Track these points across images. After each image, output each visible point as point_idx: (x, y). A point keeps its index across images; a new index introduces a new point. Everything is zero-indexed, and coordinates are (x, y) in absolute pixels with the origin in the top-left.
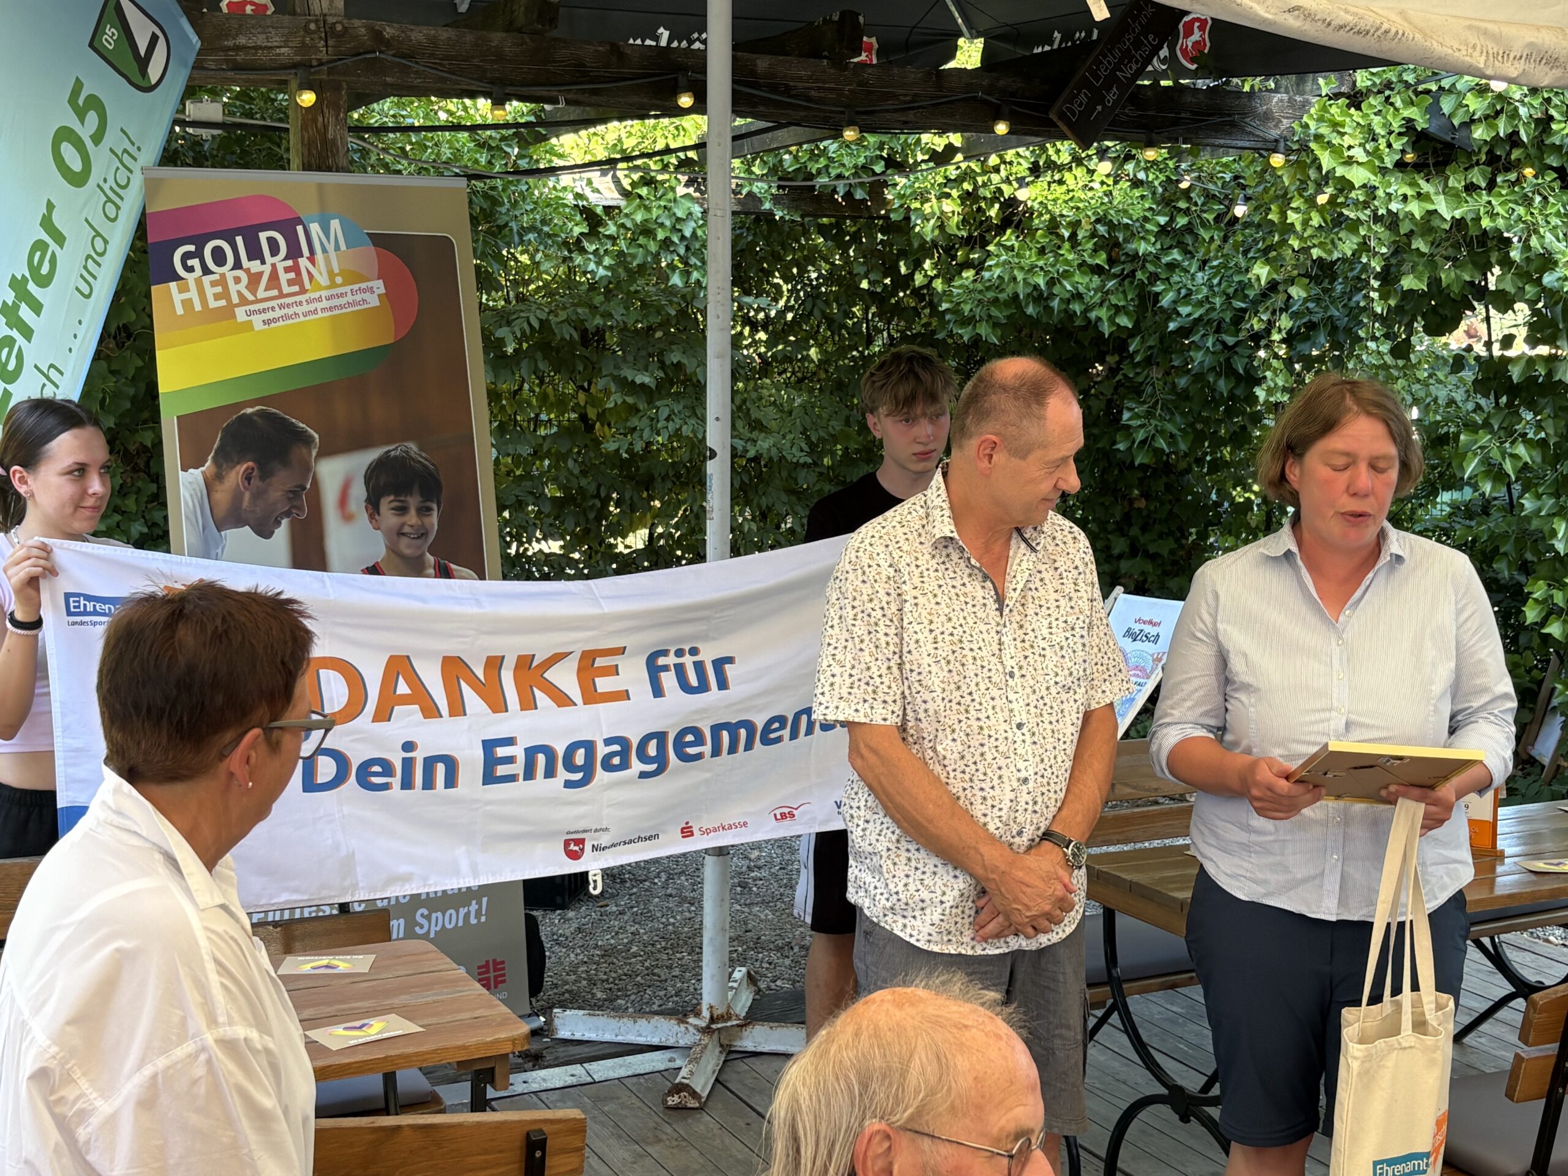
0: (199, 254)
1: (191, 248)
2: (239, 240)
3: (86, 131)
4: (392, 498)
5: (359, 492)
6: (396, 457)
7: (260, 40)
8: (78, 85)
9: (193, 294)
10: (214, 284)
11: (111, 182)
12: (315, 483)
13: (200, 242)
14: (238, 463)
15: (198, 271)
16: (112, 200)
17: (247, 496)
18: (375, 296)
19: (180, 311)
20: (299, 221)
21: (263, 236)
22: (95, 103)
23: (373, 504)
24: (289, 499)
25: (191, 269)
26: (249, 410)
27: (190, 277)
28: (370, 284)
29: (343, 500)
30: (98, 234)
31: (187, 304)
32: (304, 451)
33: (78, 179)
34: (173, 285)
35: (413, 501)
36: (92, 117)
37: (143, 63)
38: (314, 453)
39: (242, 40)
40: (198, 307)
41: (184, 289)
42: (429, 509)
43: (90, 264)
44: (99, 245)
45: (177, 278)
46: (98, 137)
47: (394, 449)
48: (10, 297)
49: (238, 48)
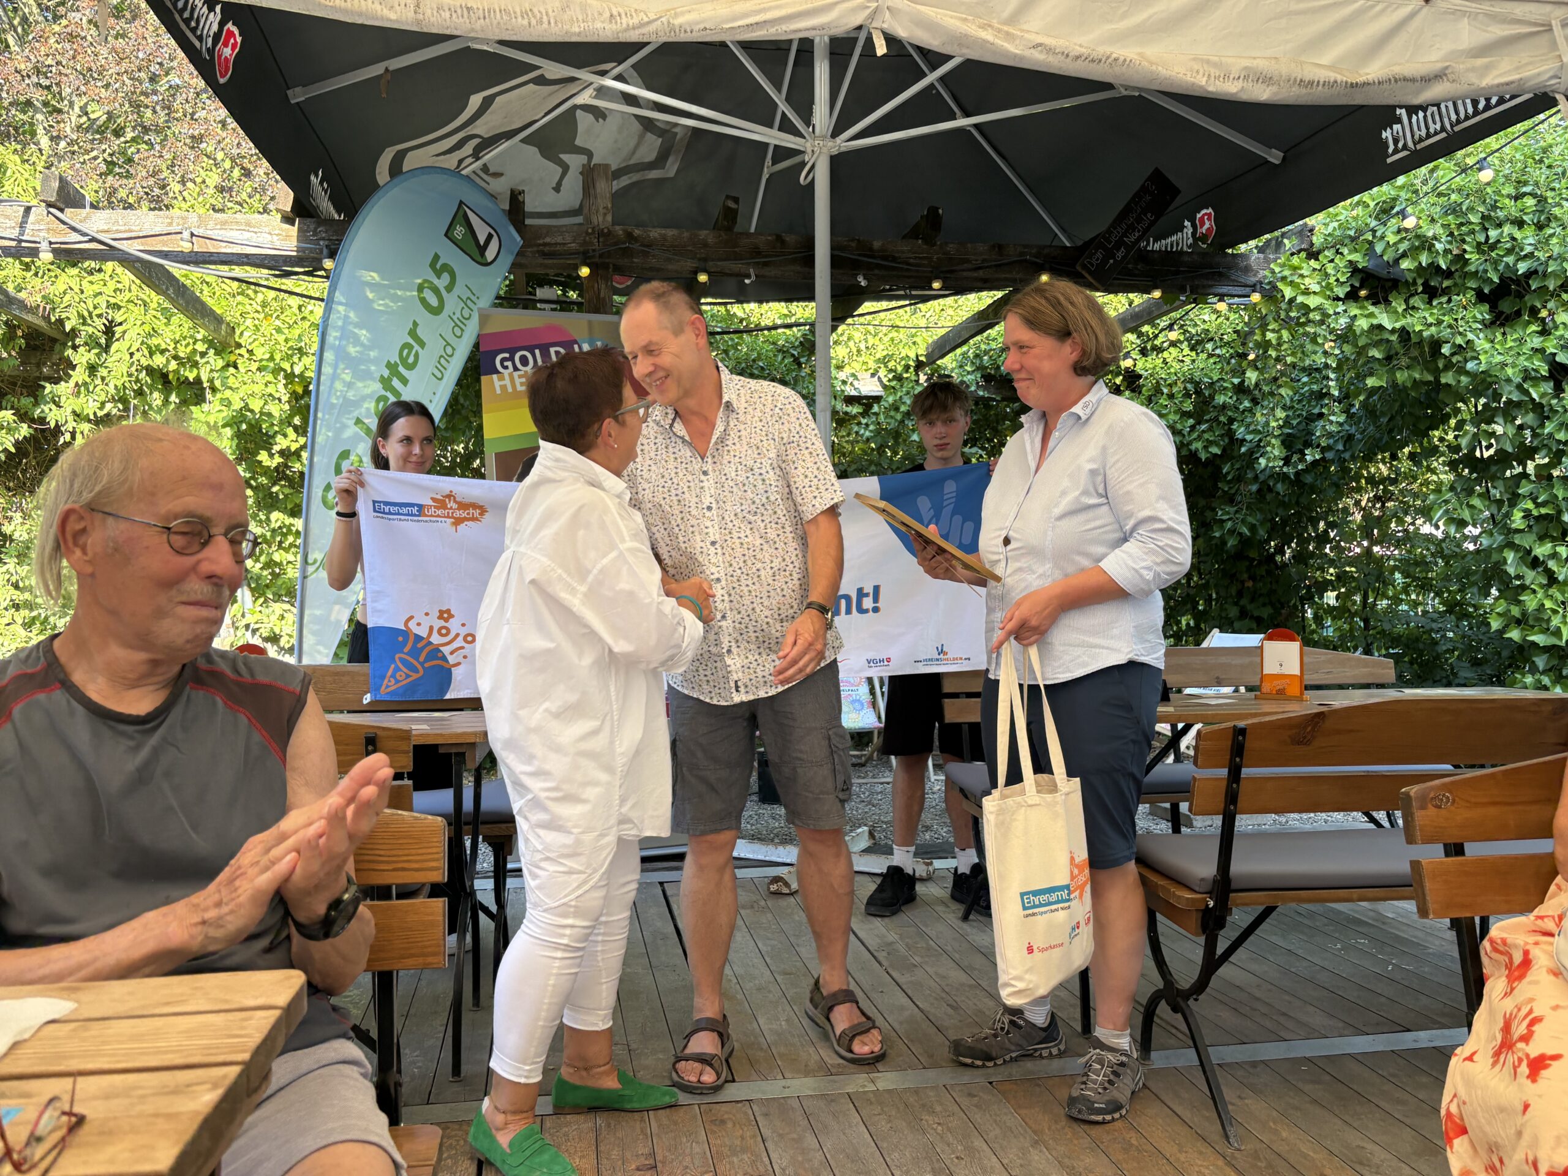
0: (512, 359)
1: (507, 355)
2: (537, 352)
3: (442, 283)
7: (559, 239)
8: (436, 257)
9: (507, 382)
10: (520, 377)
11: (458, 315)
13: (512, 352)
15: (511, 368)
16: (459, 325)
19: (498, 391)
20: (576, 342)
21: (552, 350)
22: (446, 268)
25: (506, 368)
27: (506, 372)
30: (448, 344)
31: (504, 387)
33: (436, 311)
34: (495, 376)
36: (446, 278)
37: (482, 249)
39: (548, 240)
40: (510, 390)
41: (502, 379)
43: (443, 361)
44: (449, 350)
45: (498, 372)
46: (449, 288)
48: (386, 373)
49: (545, 244)
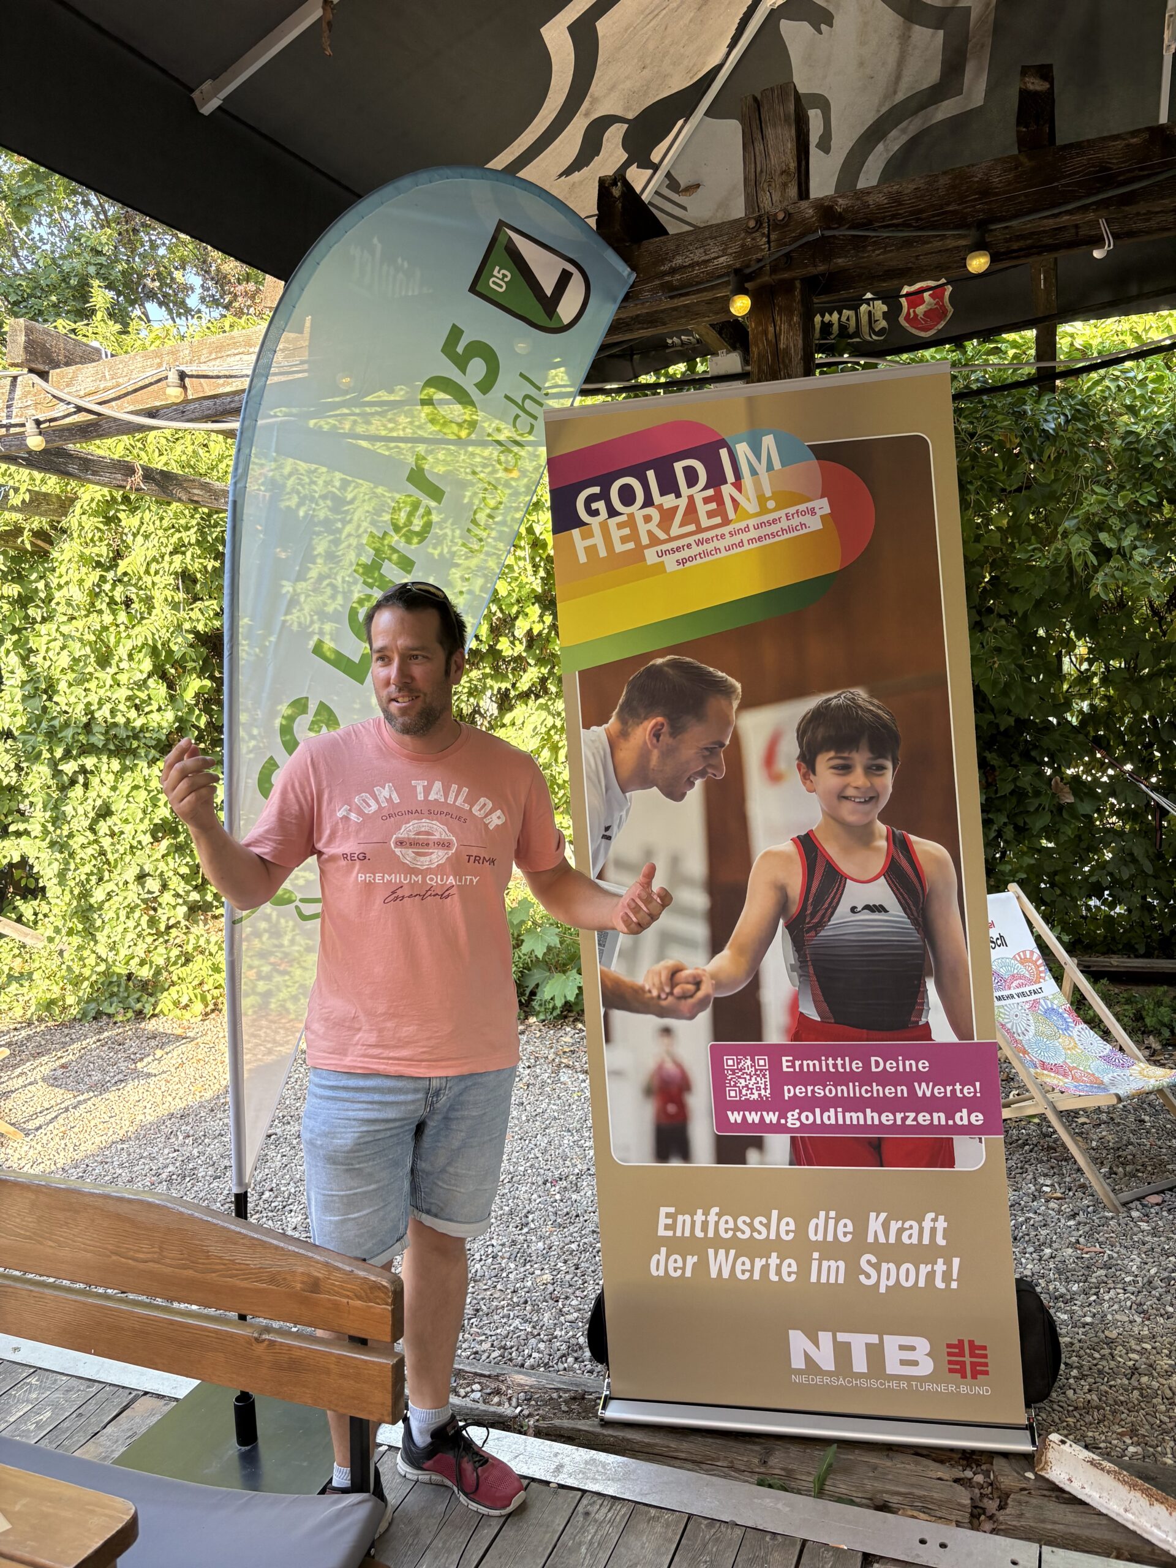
0: (605, 496)
1: (596, 490)
2: (651, 475)
3: (469, 378)
4: (832, 754)
5: (790, 748)
6: (839, 707)
7: (698, 255)
8: (456, 333)
9: (598, 540)
10: (620, 526)
12: (736, 739)
14: (646, 718)
15: (604, 513)
16: (510, 449)
17: (655, 755)
18: (818, 517)
19: (583, 558)
20: (723, 443)
21: (679, 467)
22: (480, 350)
23: (807, 761)
24: (704, 757)
25: (595, 513)
26: (659, 661)
27: (594, 521)
28: (810, 505)
29: (770, 759)
30: (491, 486)
31: (591, 550)
32: (724, 703)
34: (576, 533)
35: (860, 758)
37: (550, 304)
38: (735, 704)
40: (603, 553)
41: (587, 535)
42: (882, 768)
43: (481, 518)
45: (581, 524)
46: (485, 386)
47: (836, 697)
